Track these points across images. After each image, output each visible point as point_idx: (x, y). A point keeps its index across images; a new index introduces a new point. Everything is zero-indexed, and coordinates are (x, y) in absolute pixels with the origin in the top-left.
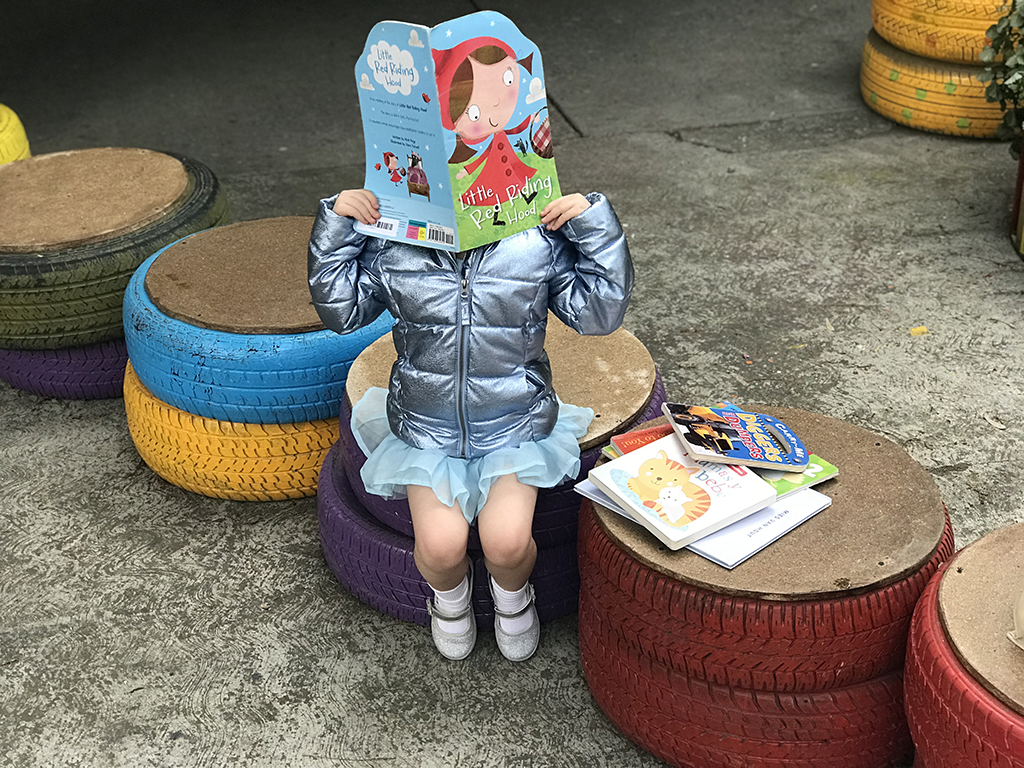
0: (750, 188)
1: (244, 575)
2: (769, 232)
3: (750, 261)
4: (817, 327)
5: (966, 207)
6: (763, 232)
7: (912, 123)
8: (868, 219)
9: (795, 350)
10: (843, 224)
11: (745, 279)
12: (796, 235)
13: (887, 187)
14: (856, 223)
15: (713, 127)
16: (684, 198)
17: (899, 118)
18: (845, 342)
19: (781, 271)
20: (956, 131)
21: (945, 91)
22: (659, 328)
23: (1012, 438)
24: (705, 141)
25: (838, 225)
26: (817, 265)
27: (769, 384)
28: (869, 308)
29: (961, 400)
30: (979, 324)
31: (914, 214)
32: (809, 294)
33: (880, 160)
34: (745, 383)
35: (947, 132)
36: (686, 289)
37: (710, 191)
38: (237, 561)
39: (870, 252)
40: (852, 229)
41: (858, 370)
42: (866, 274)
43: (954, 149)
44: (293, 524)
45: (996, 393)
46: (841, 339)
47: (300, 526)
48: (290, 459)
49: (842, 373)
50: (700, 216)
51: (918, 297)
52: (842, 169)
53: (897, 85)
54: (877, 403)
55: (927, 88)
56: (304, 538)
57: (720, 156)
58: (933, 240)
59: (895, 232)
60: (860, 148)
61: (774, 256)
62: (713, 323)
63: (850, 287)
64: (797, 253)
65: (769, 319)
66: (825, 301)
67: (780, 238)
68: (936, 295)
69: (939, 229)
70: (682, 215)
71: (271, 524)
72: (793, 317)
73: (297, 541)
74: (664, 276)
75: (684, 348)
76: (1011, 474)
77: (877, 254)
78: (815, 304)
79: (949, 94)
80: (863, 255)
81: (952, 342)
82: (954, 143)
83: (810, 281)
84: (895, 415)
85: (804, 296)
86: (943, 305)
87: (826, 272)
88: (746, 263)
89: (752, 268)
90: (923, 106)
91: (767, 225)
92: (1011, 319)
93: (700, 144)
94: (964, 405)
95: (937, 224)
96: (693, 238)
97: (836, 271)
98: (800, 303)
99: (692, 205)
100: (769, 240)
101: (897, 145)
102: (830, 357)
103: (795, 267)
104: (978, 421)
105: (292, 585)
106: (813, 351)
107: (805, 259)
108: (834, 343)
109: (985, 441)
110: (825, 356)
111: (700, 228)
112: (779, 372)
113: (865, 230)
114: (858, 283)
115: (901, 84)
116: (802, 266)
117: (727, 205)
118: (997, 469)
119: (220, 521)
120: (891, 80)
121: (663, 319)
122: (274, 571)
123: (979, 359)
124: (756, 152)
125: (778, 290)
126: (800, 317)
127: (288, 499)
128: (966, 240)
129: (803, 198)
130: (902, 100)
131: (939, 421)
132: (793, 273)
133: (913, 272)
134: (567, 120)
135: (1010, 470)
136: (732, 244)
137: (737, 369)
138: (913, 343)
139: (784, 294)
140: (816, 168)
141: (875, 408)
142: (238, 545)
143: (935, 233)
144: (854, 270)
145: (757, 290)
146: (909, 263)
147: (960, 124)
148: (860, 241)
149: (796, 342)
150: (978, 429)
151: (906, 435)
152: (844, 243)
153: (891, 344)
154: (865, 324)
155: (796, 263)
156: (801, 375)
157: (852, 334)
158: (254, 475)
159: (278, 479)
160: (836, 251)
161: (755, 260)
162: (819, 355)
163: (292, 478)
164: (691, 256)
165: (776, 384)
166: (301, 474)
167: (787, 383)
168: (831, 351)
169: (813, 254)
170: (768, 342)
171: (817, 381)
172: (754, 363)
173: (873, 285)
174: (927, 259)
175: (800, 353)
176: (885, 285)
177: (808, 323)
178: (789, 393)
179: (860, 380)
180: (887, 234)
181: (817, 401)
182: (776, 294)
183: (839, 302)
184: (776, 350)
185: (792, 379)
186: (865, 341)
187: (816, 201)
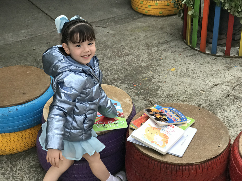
0: (114, 37)
1: (19, 179)
2: (125, 48)
4: (148, 73)
5: (170, 34)
6: (123, 48)
7: (148, 14)
8: (148, 41)
9: (145, 80)
10: (142, 43)
11: (124, 62)
12: (132, 47)
13: (148, 32)
14: (145, 42)
15: (98, 21)
16: (99, 42)
17: (144, 13)
18: (157, 76)
19: (132, 58)
20: (159, 15)
21: (155, 5)
22: (108, 80)
23: (208, 95)
24: (98, 25)
25: (141, 44)
26: (141, 55)
27: (142, 91)
28: (158, 65)
29: (191, 87)
30: (187, 65)
31: (158, 38)
32: (142, 64)
33: (144, 25)
34: (136, 92)
35: (157, 15)
36: (110, 67)
37: (105, 39)
38: (16, 175)
39: (152, 50)
40: (145, 44)
41: (163, 83)
42: (154, 56)
43: (160, 19)
44: (29, 159)
45: (199, 83)
46: (155, 75)
47: (31, 159)
48: (24, 140)
49: (160, 85)
50: (105, 46)
51: (169, 60)
52: (136, 28)
53: (143, 5)
54: (172, 91)
55: (151, 5)
56: (33, 162)
57: (103, 29)
58: (166, 44)
59: (156, 43)
60: (137, 22)
61: (129, 55)
62: (121, 76)
63: (151, 60)
64: (134, 53)
65: (135, 72)
66: (147, 65)
67: (128, 49)
68: (173, 59)
69: (165, 41)
70: (100, 47)
71: (22, 160)
72: (141, 71)
73: (31, 164)
74: (103, 65)
75: (116, 84)
76: (212, 105)
77: (154, 50)
78: (145, 66)
79: (157, 6)
81: (182, 71)
82: (159, 18)
83: (141, 60)
84: (178, 94)
85: (141, 65)
86: (176, 62)
87: (144, 57)
88: (122, 57)
89: (125, 59)
90: (150, 9)
91: (123, 46)
92: (193, 63)
93: (97, 26)
94: (193, 88)
95: (165, 40)
96: (106, 52)
97: (146, 56)
98: (141, 66)
99: (102, 43)
100: (126, 50)
101: (146, 20)
102: (155, 80)
104: (198, 92)
105: (35, 179)
106: (150, 80)
107: (137, 54)
108: (154, 76)
109: (202, 97)
110: (153, 80)
111: (106, 50)
112: (144, 87)
113: (148, 44)
114: (153, 59)
116: (137, 56)
117: (111, 42)
118: (208, 104)
119: (6, 162)
120: (141, 4)
121: (108, 77)
122: (28, 176)
123: (191, 75)
124: (112, 26)
126: (142, 70)
127: (24, 151)
128: (174, 43)
129: (129, 37)
130: (144, 8)
131: (189, 94)
132: (136, 58)
133: (165, 54)
135: (211, 104)
136: (117, 53)
137: (133, 88)
138: (173, 73)
139: (136, 65)
140: (129, 29)
141: (172, 93)
142: (14, 169)
143: (166, 42)
144: (150, 55)
145: (128, 65)
146: (163, 51)
147: (160, 13)
148: (148, 47)
149: (145, 78)
150: (199, 94)
151: (182, 99)
152: (145, 48)
153: (168, 74)
154: (160, 70)
155: (135, 56)
156: (150, 87)
157: (158, 73)
158: (14, 147)
159: (21, 146)
160: (144, 51)
161: (124, 56)
162: (152, 80)
163: (25, 145)
164: (107, 58)
165: (144, 90)
166: (28, 143)
167: (147, 90)
168: (154, 79)
169: (138, 52)
170: (137, 79)
171: (154, 88)
172: (136, 85)
173: (157, 59)
174: (166, 50)
175: (147, 81)
176: (160, 58)
177: (145, 72)
178: (149, 92)
179: (165, 86)
180: (154, 44)
181: (157, 94)
182: (134, 65)
183: (151, 65)
184: (140, 81)
185: (148, 88)
186: (161, 75)
187: (133, 38)
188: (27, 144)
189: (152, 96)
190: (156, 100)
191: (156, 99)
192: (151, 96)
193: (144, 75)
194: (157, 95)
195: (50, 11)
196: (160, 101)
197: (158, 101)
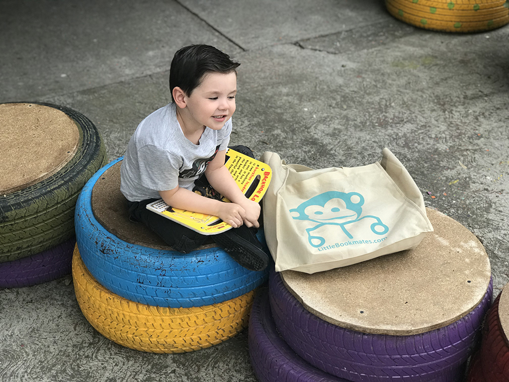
0: (361, 77)
2: (390, 104)
3: (391, 126)
4: (456, 167)
5: (486, 77)
6: (386, 105)
7: (427, 26)
8: (439, 90)
9: (454, 185)
10: (428, 96)
11: (396, 139)
13: (436, 68)
14: (434, 94)
15: (316, 38)
16: (328, 87)
17: (418, 24)
18: (478, 175)
19: (413, 132)
20: (453, 29)
21: (448, 8)
24: (317, 47)
25: (425, 96)
26: (430, 124)
27: (453, 211)
28: (475, 150)
31: (461, 85)
32: (438, 145)
35: (448, 30)
36: (366, 150)
37: (340, 81)
39: (454, 112)
40: (434, 98)
41: (498, 195)
42: (460, 128)
44: (225, 366)
46: (475, 174)
47: (231, 367)
48: (217, 322)
49: (490, 198)
50: (345, 98)
51: (498, 139)
52: (404, 59)
53: (418, 6)
55: (437, 7)
57: (331, 57)
58: (482, 101)
59: (458, 97)
61: (401, 121)
63: (457, 137)
64: (414, 117)
65: (426, 165)
66: (450, 148)
67: (399, 108)
68: (506, 137)
69: (480, 93)
70: (334, 99)
71: (210, 368)
72: (438, 162)
74: (349, 143)
77: (458, 114)
78: (446, 151)
79: (450, 9)
80: (451, 115)
83: (433, 136)
85: (436, 147)
87: (437, 129)
88: (389, 128)
89: (395, 130)
90: (434, 17)
91: (386, 101)
93: (316, 50)
95: (478, 90)
96: (351, 113)
97: (443, 127)
98: (437, 152)
99: (336, 91)
100: (393, 111)
102: (476, 187)
103: (419, 127)
106: (465, 185)
107: (421, 121)
108: (472, 177)
110: (473, 187)
111: (349, 107)
112: (454, 202)
113: (441, 98)
114: (460, 134)
115: (420, 5)
116: (422, 126)
117: (356, 89)
120: (413, 3)
124: (350, 52)
125: (419, 144)
126: (442, 161)
128: (500, 99)
129: (394, 80)
130: (421, 14)
132: (420, 131)
133: (485, 125)
134: (230, 40)
136: (375, 116)
137: (430, 203)
139: (424, 146)
140: (390, 59)
143: (481, 96)
144: (452, 125)
145: (406, 145)
146: (478, 117)
147: (456, 26)
148: (443, 105)
149: (451, 180)
152: (435, 108)
153: (504, 174)
154: (481, 162)
155: (418, 124)
156: (468, 202)
157: (479, 170)
158: (193, 337)
159: (209, 336)
160: (434, 114)
161: (394, 125)
162: (469, 187)
163: (218, 333)
164: (356, 126)
165: (458, 210)
166: (223, 330)
167: (464, 209)
168: (474, 183)
169: (423, 117)
170: (435, 181)
171: (479, 205)
172: (436, 197)
173: (469, 134)
174: (487, 114)
175: (458, 187)
176: (476, 134)
177: (449, 165)
178: (469, 216)
179: (503, 201)
180: (455, 99)
181: (488, 219)
182: (419, 147)
183: (458, 148)
184: (443, 186)
185: (465, 206)
186: (489, 174)
187: (403, 81)
188: (221, 332)
189: (478, 224)
190: (490, 235)
191: (489, 232)
192: (476, 226)
193: (449, 173)
194: (488, 223)
195: (204, 10)
196: (499, 238)
197: (497, 238)
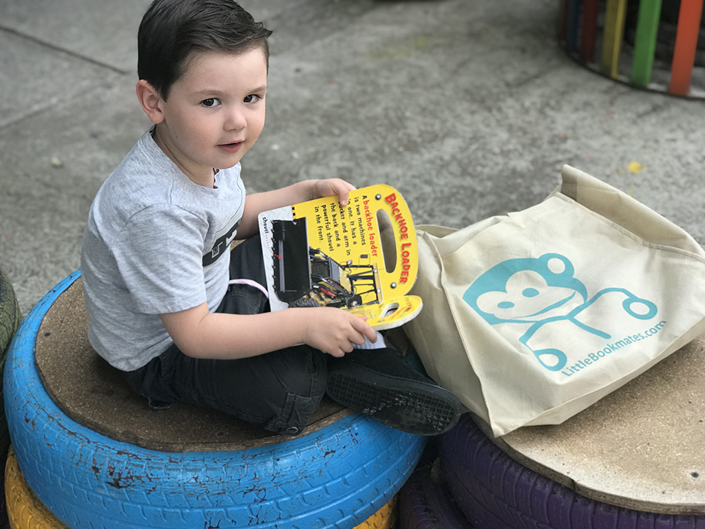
0: (334, 82)
3: (425, 147)
5: (519, 51)
6: (398, 118)
11: (445, 166)
13: (439, 51)
14: (459, 88)
16: (292, 105)
19: (462, 149)
25: (448, 94)
26: (481, 134)
30: (665, 145)
31: (491, 68)
32: (512, 162)
39: (504, 110)
40: (463, 94)
51: (592, 138)
52: (384, 45)
59: (497, 87)
60: (373, 24)
61: (436, 137)
63: (532, 145)
64: (451, 128)
66: (532, 164)
67: (420, 119)
68: (601, 132)
77: (512, 110)
78: (529, 170)
83: (497, 150)
85: (511, 166)
86: (619, 139)
87: (497, 138)
88: (424, 150)
89: (435, 153)
91: (394, 111)
92: (680, 135)
97: (503, 135)
99: (308, 110)
100: (414, 124)
101: (395, 14)
103: (468, 141)
107: (464, 131)
113: (474, 92)
114: (534, 140)
116: (471, 139)
117: (337, 102)
124: (296, 49)
125: (483, 167)
126: (534, 186)
129: (388, 78)
134: (92, 62)
136: (390, 136)
139: (492, 169)
140: (363, 49)
146: (544, 111)
148: (483, 102)
152: (474, 108)
160: (478, 117)
161: (428, 145)
164: (371, 159)
173: (546, 138)
176: (555, 135)
180: (494, 90)
183: (543, 162)
187: (402, 77)
195: (21, 20)
